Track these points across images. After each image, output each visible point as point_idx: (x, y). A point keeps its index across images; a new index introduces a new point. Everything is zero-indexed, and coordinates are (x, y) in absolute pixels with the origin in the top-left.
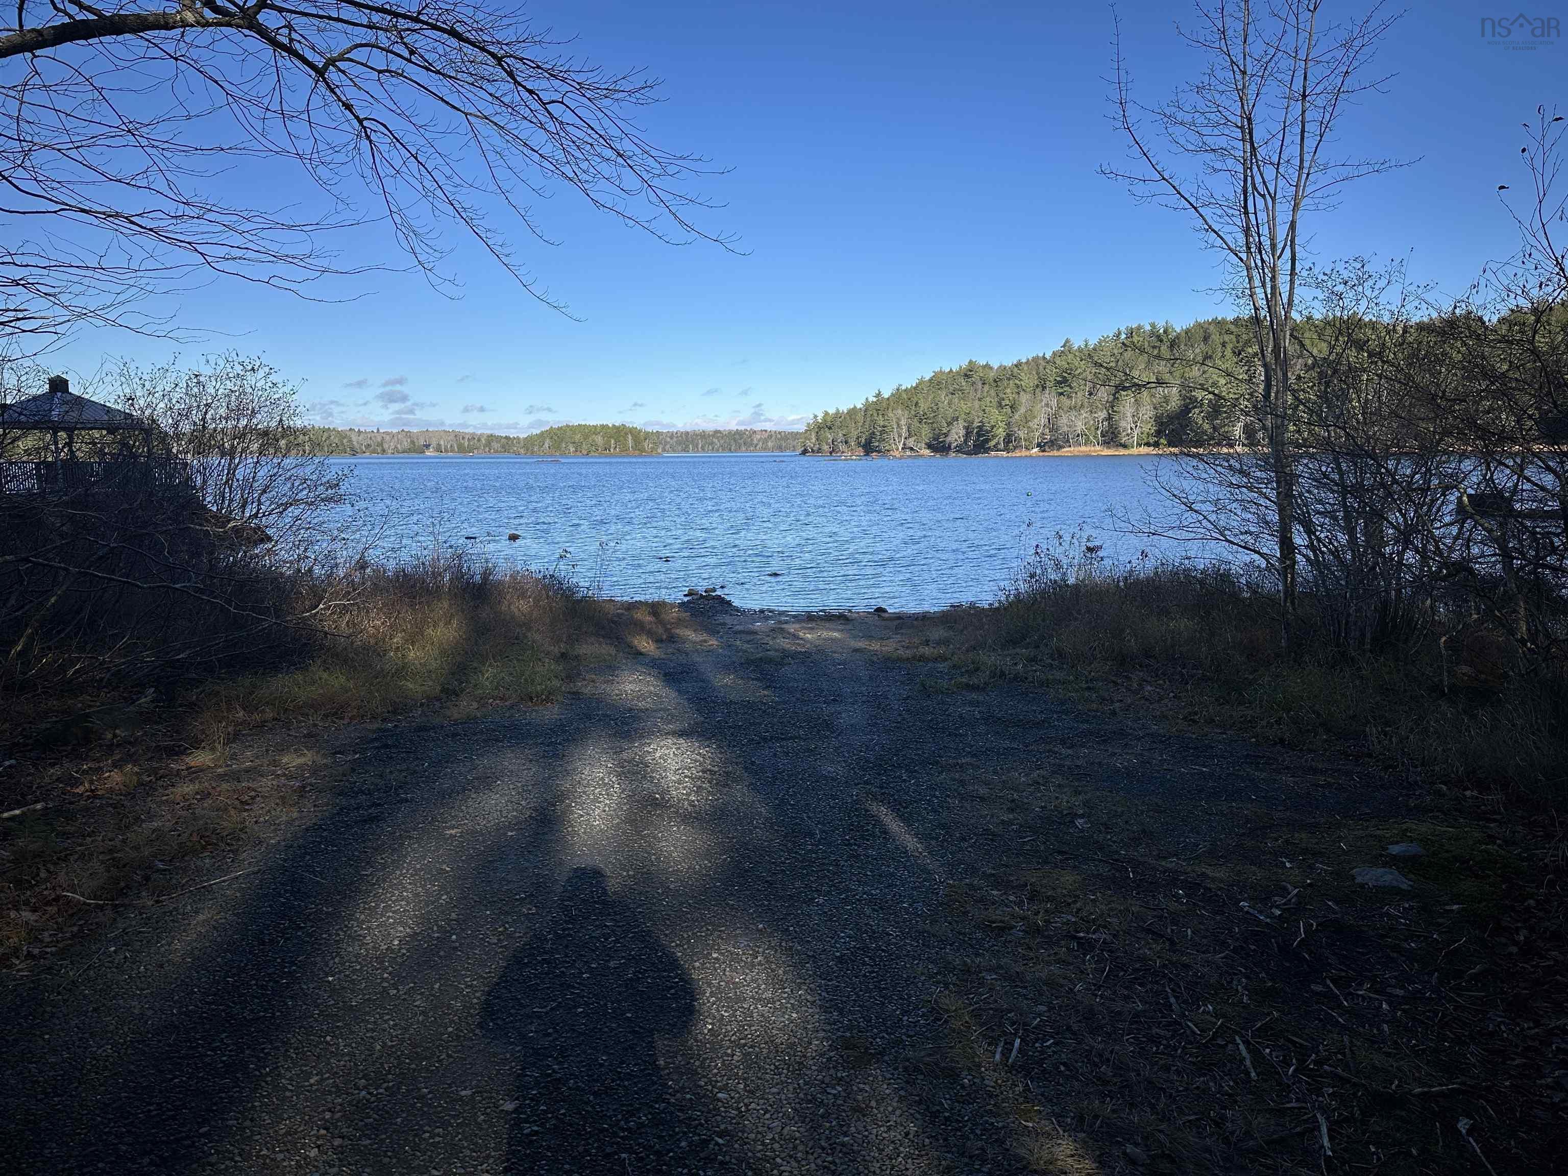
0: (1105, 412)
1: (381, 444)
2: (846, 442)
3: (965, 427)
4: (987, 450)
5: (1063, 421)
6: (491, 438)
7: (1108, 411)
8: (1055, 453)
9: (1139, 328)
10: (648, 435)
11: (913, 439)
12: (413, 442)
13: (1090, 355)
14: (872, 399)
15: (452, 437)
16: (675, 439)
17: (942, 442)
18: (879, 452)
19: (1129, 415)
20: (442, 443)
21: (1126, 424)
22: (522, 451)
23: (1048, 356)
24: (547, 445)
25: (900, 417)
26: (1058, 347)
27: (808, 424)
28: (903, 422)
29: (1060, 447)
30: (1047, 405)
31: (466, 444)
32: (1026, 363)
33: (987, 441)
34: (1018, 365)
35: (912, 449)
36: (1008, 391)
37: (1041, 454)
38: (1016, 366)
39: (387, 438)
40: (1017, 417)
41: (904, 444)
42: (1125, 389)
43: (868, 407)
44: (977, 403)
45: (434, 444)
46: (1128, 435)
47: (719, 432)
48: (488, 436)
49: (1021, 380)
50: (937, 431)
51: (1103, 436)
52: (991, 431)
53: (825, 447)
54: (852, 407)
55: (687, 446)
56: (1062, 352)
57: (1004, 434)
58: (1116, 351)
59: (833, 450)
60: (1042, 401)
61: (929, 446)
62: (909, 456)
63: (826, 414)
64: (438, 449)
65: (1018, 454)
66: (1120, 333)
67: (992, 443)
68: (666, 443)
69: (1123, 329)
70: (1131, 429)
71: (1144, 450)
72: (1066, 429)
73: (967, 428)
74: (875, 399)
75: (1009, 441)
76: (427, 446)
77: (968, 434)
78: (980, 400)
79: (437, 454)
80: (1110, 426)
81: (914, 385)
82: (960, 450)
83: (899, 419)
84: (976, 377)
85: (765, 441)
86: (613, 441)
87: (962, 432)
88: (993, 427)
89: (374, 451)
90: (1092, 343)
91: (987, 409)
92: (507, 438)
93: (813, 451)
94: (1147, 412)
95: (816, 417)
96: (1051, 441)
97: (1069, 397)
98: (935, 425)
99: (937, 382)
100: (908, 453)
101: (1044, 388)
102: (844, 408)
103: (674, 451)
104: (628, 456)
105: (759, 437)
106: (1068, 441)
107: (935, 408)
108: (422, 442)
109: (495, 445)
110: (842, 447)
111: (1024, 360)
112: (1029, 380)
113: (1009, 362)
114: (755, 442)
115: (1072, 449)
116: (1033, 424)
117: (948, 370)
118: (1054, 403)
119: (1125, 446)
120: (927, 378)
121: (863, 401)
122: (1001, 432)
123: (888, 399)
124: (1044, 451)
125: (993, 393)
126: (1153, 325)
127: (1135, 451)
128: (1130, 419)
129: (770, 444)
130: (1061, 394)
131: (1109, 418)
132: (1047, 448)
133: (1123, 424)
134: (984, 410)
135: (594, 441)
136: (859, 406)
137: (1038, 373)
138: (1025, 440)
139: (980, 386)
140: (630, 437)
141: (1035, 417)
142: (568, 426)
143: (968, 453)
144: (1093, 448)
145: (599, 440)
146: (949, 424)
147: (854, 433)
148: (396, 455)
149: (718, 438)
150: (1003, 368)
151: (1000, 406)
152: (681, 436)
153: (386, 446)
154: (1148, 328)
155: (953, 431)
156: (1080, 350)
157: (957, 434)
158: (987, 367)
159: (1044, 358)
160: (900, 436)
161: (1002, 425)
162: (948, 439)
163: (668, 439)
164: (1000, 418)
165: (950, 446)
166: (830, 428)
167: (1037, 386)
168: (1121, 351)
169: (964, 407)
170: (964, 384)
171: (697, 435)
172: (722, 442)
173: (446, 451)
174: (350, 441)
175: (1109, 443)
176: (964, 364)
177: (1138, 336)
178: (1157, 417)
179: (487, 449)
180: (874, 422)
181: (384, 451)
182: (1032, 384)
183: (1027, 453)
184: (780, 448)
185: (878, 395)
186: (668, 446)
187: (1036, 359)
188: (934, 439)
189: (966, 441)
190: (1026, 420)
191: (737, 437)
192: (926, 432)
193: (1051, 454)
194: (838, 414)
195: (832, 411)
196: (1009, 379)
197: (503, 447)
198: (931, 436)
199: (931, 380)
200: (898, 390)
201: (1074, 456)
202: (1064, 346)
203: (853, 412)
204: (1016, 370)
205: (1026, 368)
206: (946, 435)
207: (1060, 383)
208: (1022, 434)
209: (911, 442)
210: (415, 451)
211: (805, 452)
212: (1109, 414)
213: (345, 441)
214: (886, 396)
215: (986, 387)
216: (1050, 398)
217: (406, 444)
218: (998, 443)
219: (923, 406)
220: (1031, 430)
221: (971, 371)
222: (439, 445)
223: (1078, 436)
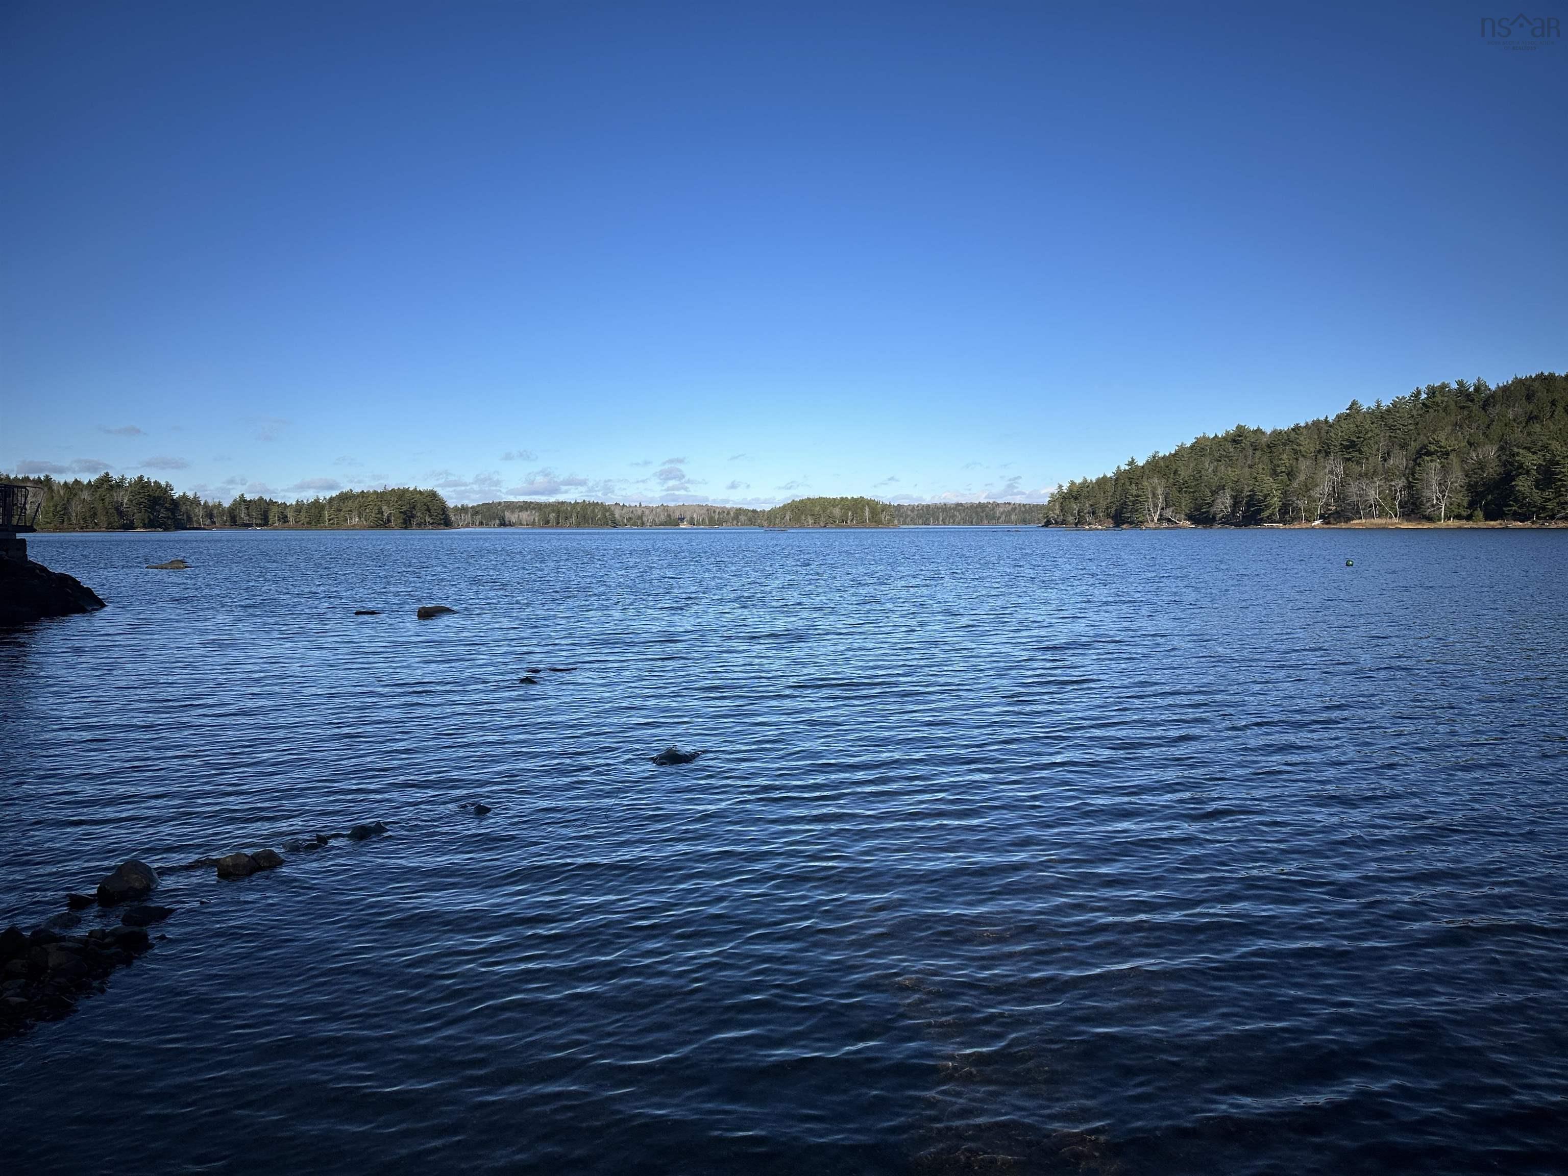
0: (1403, 479)
1: (640, 517)
2: (1094, 513)
3: (1232, 497)
4: (1259, 522)
5: (1353, 489)
6: (739, 512)
7: (1407, 479)
8: (1343, 525)
9: (1443, 386)
10: (886, 508)
11: (1171, 509)
12: (669, 516)
13: (1382, 416)
14: (1124, 467)
15: (704, 511)
16: (916, 513)
17: (1205, 513)
18: (1131, 523)
19: (1434, 482)
20: (695, 516)
21: (1432, 492)
22: (766, 524)
23: (1330, 419)
24: (788, 517)
25: (1158, 486)
26: (1344, 410)
27: (1052, 494)
28: (1160, 491)
29: (1348, 519)
30: (1331, 472)
31: (717, 517)
32: (1305, 427)
33: (1259, 511)
34: (1296, 429)
35: (1169, 520)
36: (1284, 456)
37: (1325, 526)
38: (1293, 430)
39: (647, 512)
40: (1295, 485)
41: (1161, 515)
42: (1429, 453)
43: (1119, 475)
44: (1247, 469)
45: (688, 518)
46: (1433, 506)
47: (961, 505)
48: (737, 510)
49: (1300, 445)
50: (1200, 501)
51: (1401, 506)
52: (1264, 501)
53: (1070, 519)
54: (1101, 476)
55: (928, 519)
56: (1348, 415)
57: (1280, 504)
58: (1415, 413)
59: (1079, 522)
60: (1325, 467)
61: (1190, 517)
62: (1166, 528)
63: (1073, 483)
64: (692, 523)
65: (1297, 526)
66: (1419, 392)
67: (1266, 514)
68: (907, 516)
69: (1423, 388)
70: (1437, 499)
71: (1452, 523)
72: (1355, 498)
73: (1234, 498)
74: (1127, 468)
75: (1287, 514)
76: (682, 519)
77: (1236, 504)
78: (1250, 467)
79: (689, 527)
80: (1411, 495)
81: (1173, 452)
82: (1228, 521)
83: (1154, 488)
84: (1246, 443)
85: (1008, 514)
86: (850, 513)
87: (1229, 502)
88: (1266, 496)
89: (635, 524)
90: (1386, 403)
91: (1259, 477)
92: (754, 511)
93: (1056, 523)
94: (1457, 478)
95: (1060, 486)
96: (1337, 512)
97: (1359, 463)
98: (1196, 494)
99: (1201, 448)
100: (1165, 525)
101: (1327, 454)
102: (1093, 477)
103: (915, 524)
104: (865, 527)
105: (1001, 510)
106: (1358, 512)
107: (1197, 476)
108: (678, 515)
109: (743, 518)
110: (1089, 518)
111: (1302, 424)
112: (1308, 445)
113: (1285, 425)
114: (998, 514)
115: (1364, 521)
116: (1316, 493)
117: (1212, 436)
118: (1340, 470)
119: (1429, 519)
120: (1188, 445)
121: (1114, 470)
122: (1276, 501)
123: (1143, 467)
124: (1327, 524)
125: (1265, 459)
126: (1461, 383)
127: (1442, 524)
128: (1435, 487)
129: (1013, 517)
130: (1349, 459)
131: (1409, 486)
132: (1332, 520)
133: (1426, 493)
134: (1255, 478)
135: (831, 513)
136: (1109, 475)
137: (1320, 438)
138: (1305, 511)
139: (1251, 451)
140: (867, 510)
141: (1317, 485)
142: (809, 499)
143: (1238, 525)
144: (1389, 521)
145: (837, 512)
146: (1214, 493)
147: (1103, 504)
148: (654, 527)
149: (959, 511)
150: (1277, 434)
151: (1274, 473)
152: (922, 509)
153: (645, 519)
154: (1455, 386)
155: (1219, 501)
156: (1371, 413)
157: (1223, 503)
158: (1258, 431)
159: (1326, 421)
160: (1156, 506)
161: (1278, 493)
162: (1213, 510)
163: (909, 513)
164: (1275, 486)
165: (1214, 518)
166: (1076, 499)
167: (1319, 451)
168: (1420, 412)
169: (1232, 473)
170: (1232, 450)
171: (938, 508)
172: (963, 515)
173: (699, 524)
174: (612, 514)
175: (1409, 515)
176: (1232, 428)
177: (1442, 396)
178: (1469, 485)
179: (735, 522)
180: (1126, 492)
181: (643, 524)
182: (1312, 450)
183: (1309, 525)
184: (1024, 522)
185: (1132, 463)
186: (909, 519)
187: (1316, 423)
188: (1196, 510)
189: (1233, 512)
190: (1307, 488)
191: (979, 510)
192: (1186, 502)
193: (1338, 526)
194: (1085, 484)
195: (1078, 481)
196: (1284, 444)
197: (750, 520)
198: (1192, 505)
199: (1193, 446)
200: (1154, 457)
201: (1367, 528)
202: (1350, 408)
203: (1102, 482)
204: (1293, 434)
205: (1305, 432)
206: (1210, 505)
207: (1347, 447)
208: (1302, 504)
209: (1168, 513)
210: (671, 524)
211: (1047, 524)
212: (1409, 482)
213: (607, 514)
214: (1141, 464)
215: (1258, 453)
216: (1335, 466)
217: (663, 518)
218: (1273, 514)
219: (1184, 473)
220: (1312, 500)
221: (1240, 436)
222: (692, 518)
223: (1371, 506)
